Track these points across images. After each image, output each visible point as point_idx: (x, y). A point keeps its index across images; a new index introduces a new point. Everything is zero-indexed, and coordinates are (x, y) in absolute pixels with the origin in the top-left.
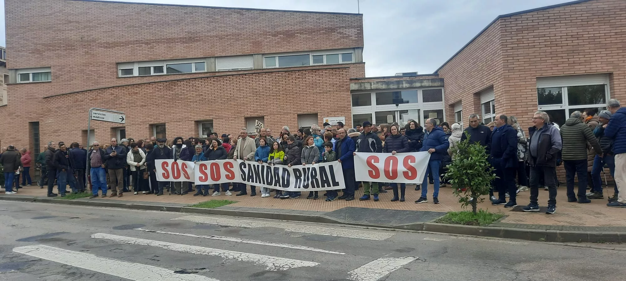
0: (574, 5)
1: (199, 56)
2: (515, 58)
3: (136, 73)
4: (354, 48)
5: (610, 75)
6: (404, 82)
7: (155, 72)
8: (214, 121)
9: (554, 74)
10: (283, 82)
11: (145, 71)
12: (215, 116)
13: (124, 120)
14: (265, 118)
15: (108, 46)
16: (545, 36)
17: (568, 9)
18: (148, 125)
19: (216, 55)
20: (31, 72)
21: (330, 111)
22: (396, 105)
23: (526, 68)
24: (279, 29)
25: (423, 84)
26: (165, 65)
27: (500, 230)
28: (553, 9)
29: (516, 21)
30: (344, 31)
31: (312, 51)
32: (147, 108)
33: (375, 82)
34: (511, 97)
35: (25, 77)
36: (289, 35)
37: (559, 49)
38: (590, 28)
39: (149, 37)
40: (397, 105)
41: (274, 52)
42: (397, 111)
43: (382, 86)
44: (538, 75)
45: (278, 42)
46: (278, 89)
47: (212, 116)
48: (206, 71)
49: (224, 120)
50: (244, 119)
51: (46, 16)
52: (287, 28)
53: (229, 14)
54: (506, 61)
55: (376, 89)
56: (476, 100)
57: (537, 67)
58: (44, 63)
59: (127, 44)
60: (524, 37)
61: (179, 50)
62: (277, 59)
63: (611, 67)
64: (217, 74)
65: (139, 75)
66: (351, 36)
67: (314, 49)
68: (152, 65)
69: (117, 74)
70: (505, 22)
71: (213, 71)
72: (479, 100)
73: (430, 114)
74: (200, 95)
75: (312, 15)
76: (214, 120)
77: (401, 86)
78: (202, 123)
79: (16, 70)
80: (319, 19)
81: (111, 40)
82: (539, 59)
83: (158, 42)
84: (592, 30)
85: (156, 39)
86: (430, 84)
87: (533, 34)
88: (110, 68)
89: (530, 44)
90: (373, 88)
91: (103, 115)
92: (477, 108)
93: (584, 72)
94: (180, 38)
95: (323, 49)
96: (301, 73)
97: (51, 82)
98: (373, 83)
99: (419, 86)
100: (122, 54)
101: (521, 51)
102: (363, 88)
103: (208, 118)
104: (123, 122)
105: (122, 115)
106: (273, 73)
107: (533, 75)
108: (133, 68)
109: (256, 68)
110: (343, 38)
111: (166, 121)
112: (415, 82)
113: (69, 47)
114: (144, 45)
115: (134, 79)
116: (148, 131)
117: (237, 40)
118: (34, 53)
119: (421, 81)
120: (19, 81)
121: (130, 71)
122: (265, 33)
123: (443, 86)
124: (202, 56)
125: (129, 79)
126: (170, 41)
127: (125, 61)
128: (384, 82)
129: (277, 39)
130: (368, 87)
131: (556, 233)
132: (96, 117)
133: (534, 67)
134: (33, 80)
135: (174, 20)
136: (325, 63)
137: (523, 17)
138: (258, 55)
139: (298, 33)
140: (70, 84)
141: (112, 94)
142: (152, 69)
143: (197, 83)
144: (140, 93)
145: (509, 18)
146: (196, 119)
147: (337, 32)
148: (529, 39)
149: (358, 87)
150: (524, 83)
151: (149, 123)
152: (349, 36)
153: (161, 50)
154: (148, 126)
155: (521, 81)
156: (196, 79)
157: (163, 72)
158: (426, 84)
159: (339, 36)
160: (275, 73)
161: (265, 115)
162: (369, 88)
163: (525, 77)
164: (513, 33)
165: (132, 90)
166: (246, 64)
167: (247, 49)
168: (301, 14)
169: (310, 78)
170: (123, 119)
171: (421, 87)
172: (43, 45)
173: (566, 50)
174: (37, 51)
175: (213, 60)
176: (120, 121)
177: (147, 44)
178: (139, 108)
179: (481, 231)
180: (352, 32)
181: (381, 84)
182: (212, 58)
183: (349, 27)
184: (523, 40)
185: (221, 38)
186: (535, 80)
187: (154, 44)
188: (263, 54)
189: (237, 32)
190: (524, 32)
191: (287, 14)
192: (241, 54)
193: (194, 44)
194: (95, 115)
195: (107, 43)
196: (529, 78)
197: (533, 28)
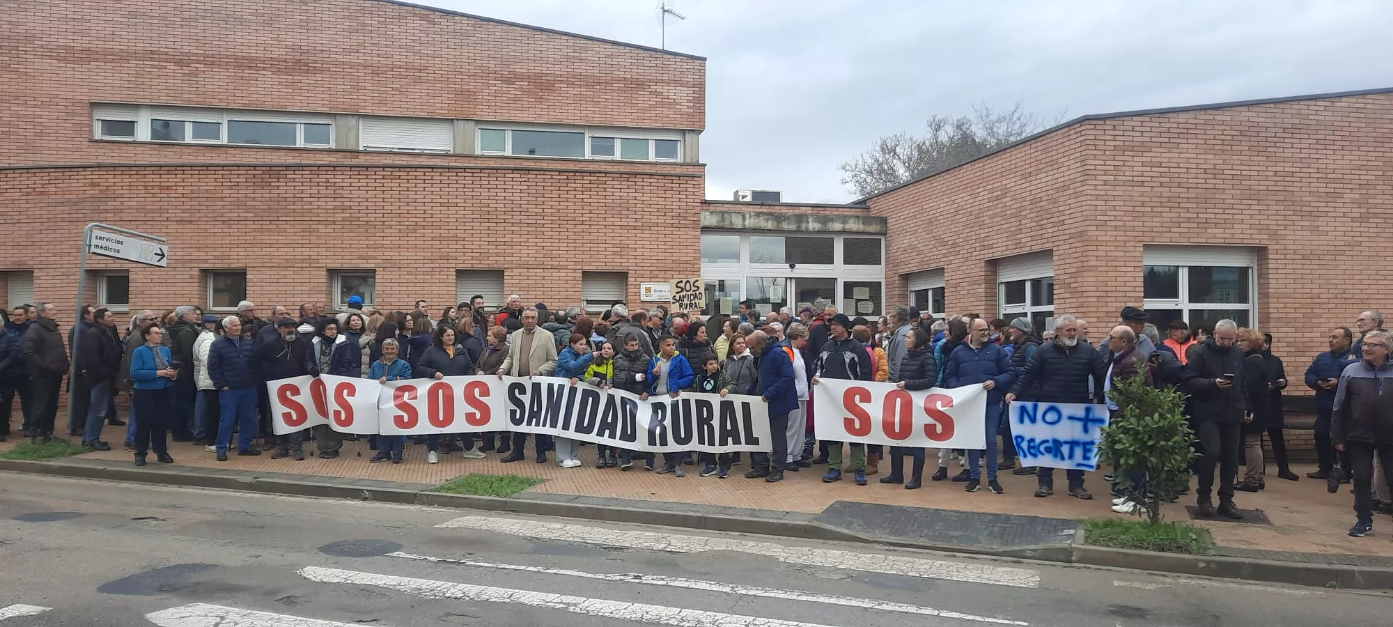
0: (1211, 112)
1: (319, 110)
2: (1108, 203)
3: (143, 132)
4: (683, 132)
5: (1260, 252)
6: (810, 219)
7: (195, 136)
8: (379, 272)
9: (1173, 240)
10: (552, 196)
11: (167, 130)
12: (382, 261)
13: (165, 258)
14: (505, 274)
15: (70, 56)
16: (1160, 165)
17: (1203, 117)
18: (197, 269)
19: (362, 112)
21: (656, 269)
22: (790, 266)
23: (1127, 224)
24: (518, 68)
25: (847, 227)
26: (224, 122)
27: (1244, 563)
28: (1175, 115)
29: (1114, 129)
30: (665, 90)
31: (590, 127)
32: (196, 227)
33: (753, 214)
36: (542, 85)
37: (1183, 193)
38: (1235, 158)
39: (188, 47)
40: (792, 267)
41: (506, 119)
42: (791, 278)
43: (766, 224)
44: (1147, 240)
45: (516, 99)
46: (541, 210)
47: (373, 261)
48: (333, 145)
49: (404, 271)
50: (454, 273)
52: (538, 68)
53: (399, 17)
54: (1094, 208)
55: (754, 229)
56: (989, 273)
57: (1146, 224)
59: (123, 57)
60: (1126, 163)
61: (266, 88)
62: (509, 136)
63: (1266, 237)
64: (364, 158)
65: (156, 139)
66: (680, 104)
67: (597, 123)
68: (189, 118)
69: (91, 131)
70: (1095, 128)
71: (352, 147)
72: (995, 273)
73: (856, 290)
74: (344, 209)
75: (596, 45)
76: (377, 269)
77: (803, 226)
78: (343, 274)
80: (611, 56)
81: (79, 43)
82: (1149, 209)
83: (212, 61)
84: (1239, 163)
85: (205, 55)
86: (861, 227)
87: (1142, 159)
88: (74, 114)
89: (1135, 179)
90: (747, 226)
91: (118, 242)
92: (990, 290)
93: (1222, 241)
94: (273, 59)
96: (596, 178)
98: (747, 216)
99: (838, 229)
100: (106, 82)
101: (1119, 191)
102: (727, 224)
103: (363, 264)
104: (163, 263)
105: (160, 246)
106: (530, 172)
107: (1138, 239)
108: (134, 120)
109: (459, 152)
110: (663, 105)
111: (248, 265)
112: (832, 220)
114: (171, 66)
115: (140, 149)
116: (197, 284)
117: (418, 80)
119: (844, 219)
121: (129, 127)
122: (485, 75)
123: (885, 234)
124: (325, 110)
125: (124, 147)
126: (245, 63)
127: (117, 100)
128: (771, 214)
129: (514, 90)
130: (737, 222)
131: (1353, 572)
132: (101, 247)
133: (1141, 224)
135: (257, 14)
136: (618, 156)
137: (1126, 123)
138: (466, 123)
139: (561, 82)
141: (93, 184)
142: (189, 129)
144: (178, 188)
146: (331, 266)
147: (650, 90)
148: (1135, 169)
149: (717, 222)
150: (1122, 254)
151: (200, 265)
152: (675, 103)
153: (217, 85)
154: (196, 272)
155: (1118, 248)
156: (337, 169)
157: (218, 138)
158: (852, 225)
159: (654, 100)
160: (535, 172)
161: (506, 266)
162: (740, 226)
163: (1125, 242)
164: (1107, 153)
165: (152, 178)
166: (435, 140)
167: (441, 106)
168: (572, 40)
169: (617, 191)
170: (163, 255)
171: (843, 232)
173: (1194, 196)
175: (352, 122)
176: (155, 260)
177: (180, 63)
178: (173, 226)
179: (1202, 565)
180: (682, 95)
181: (764, 219)
182: (350, 118)
183: (675, 82)
184: (1125, 168)
185: (377, 72)
186: (1142, 249)
187: (201, 67)
188: (477, 122)
189: (418, 61)
190: (1126, 153)
191: (538, 35)
192: (424, 115)
193: (306, 79)
194: (100, 243)
195: (69, 49)
196: (1132, 244)
197: (1144, 147)
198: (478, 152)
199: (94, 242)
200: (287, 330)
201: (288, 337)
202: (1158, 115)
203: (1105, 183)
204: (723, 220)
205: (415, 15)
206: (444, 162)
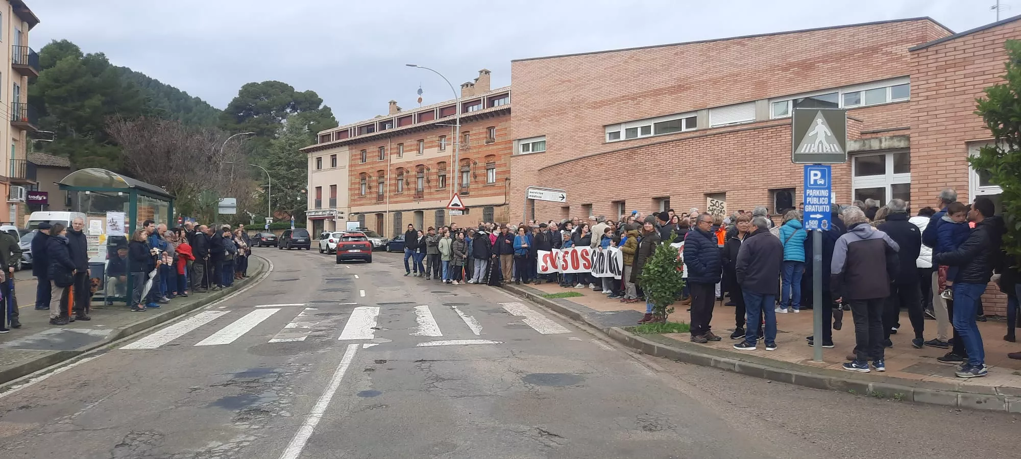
1: (689, 110)
2: (930, 113)
3: (623, 137)
7: (642, 134)
11: (632, 132)
12: (672, 192)
13: (565, 199)
14: (726, 194)
15: (596, 105)
16: (984, 73)
18: (611, 202)
19: (708, 107)
20: (530, 141)
23: (949, 127)
24: (792, 60)
26: (652, 124)
29: (937, 53)
30: (889, 49)
31: (841, 87)
32: (610, 181)
33: (888, 138)
34: (921, 174)
35: (526, 147)
36: (807, 67)
39: (636, 90)
44: (969, 138)
45: (790, 80)
46: (744, 154)
47: (669, 192)
48: (697, 128)
50: (703, 196)
51: (544, 77)
52: (804, 57)
53: (726, 48)
54: (916, 119)
55: (889, 149)
57: (967, 125)
58: (541, 132)
59: (613, 101)
60: (948, 79)
61: (667, 103)
64: (708, 132)
65: (627, 137)
68: (639, 125)
69: (604, 139)
70: (918, 57)
71: (704, 128)
75: (842, 31)
76: (671, 196)
79: (519, 140)
80: (853, 36)
81: (599, 99)
83: (644, 95)
85: (642, 93)
87: (964, 72)
88: (596, 132)
91: (541, 193)
94: (669, 87)
95: (857, 82)
97: (545, 152)
98: (883, 140)
100: (608, 115)
101: (941, 102)
102: (867, 148)
103: (665, 194)
107: (959, 138)
108: (620, 130)
110: (892, 60)
111: (628, 198)
113: (561, 111)
114: (630, 101)
115: (619, 144)
116: (610, 209)
117: (736, 81)
118: (532, 120)
120: (521, 153)
121: (617, 134)
122: (772, 69)
124: (694, 109)
125: (614, 144)
126: (657, 93)
127: (612, 122)
128: (903, 136)
129: (789, 75)
130: (875, 145)
132: (533, 196)
133: (963, 126)
134: (533, 150)
135: (663, 65)
136: (863, 104)
137: (947, 46)
138: (763, 101)
139: (819, 62)
140: (561, 154)
142: (639, 130)
143: (656, 149)
145: (925, 50)
146: (654, 196)
147: (881, 52)
148: (957, 81)
149: (860, 147)
150: (944, 152)
152: (902, 57)
153: (647, 107)
155: (939, 148)
157: (650, 133)
159: (885, 58)
161: (727, 190)
162: (877, 148)
163: (946, 143)
164: (929, 73)
166: (745, 115)
167: (748, 93)
168: (826, 32)
172: (540, 111)
174: (534, 119)
175: (705, 112)
176: (560, 200)
177: (633, 99)
181: (897, 141)
182: (704, 111)
183: (902, 41)
184: (946, 83)
185: (715, 82)
186: (964, 146)
187: (641, 99)
188: (769, 99)
189: (736, 70)
190: (947, 70)
191: (804, 35)
192: (739, 101)
193: (684, 94)
194: (532, 194)
195: (595, 103)
196: (953, 143)
197: (965, 62)
198: (772, 117)
199: (530, 194)
200: (544, 229)
201: (544, 232)
202: (982, 32)
203: (927, 98)
204: (864, 145)
205: (734, 43)
206: (753, 126)
